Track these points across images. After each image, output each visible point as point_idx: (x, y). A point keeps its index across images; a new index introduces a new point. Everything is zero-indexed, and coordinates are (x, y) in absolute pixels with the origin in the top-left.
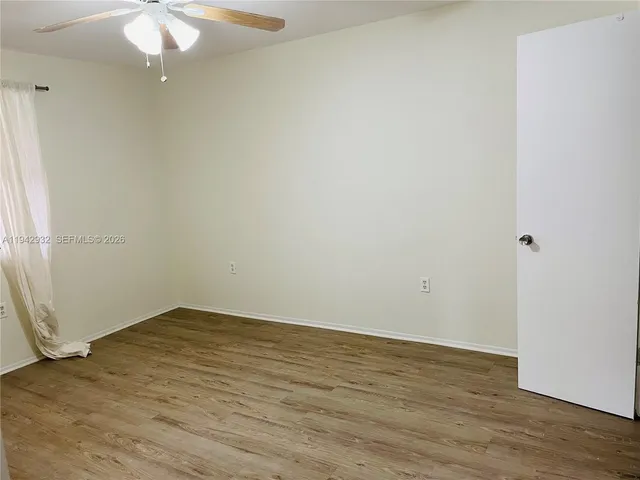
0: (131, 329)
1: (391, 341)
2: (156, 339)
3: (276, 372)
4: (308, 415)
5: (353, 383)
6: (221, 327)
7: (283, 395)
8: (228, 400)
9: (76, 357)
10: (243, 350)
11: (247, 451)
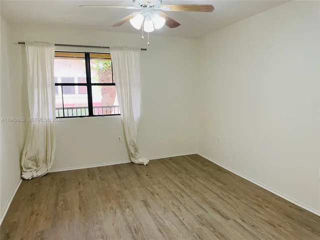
0: (171, 159)
1: (292, 206)
2: (175, 166)
3: (209, 199)
4: (203, 228)
5: (243, 221)
6: (206, 168)
7: (201, 212)
8: (176, 204)
9: (141, 165)
10: (205, 183)
11: (161, 232)
